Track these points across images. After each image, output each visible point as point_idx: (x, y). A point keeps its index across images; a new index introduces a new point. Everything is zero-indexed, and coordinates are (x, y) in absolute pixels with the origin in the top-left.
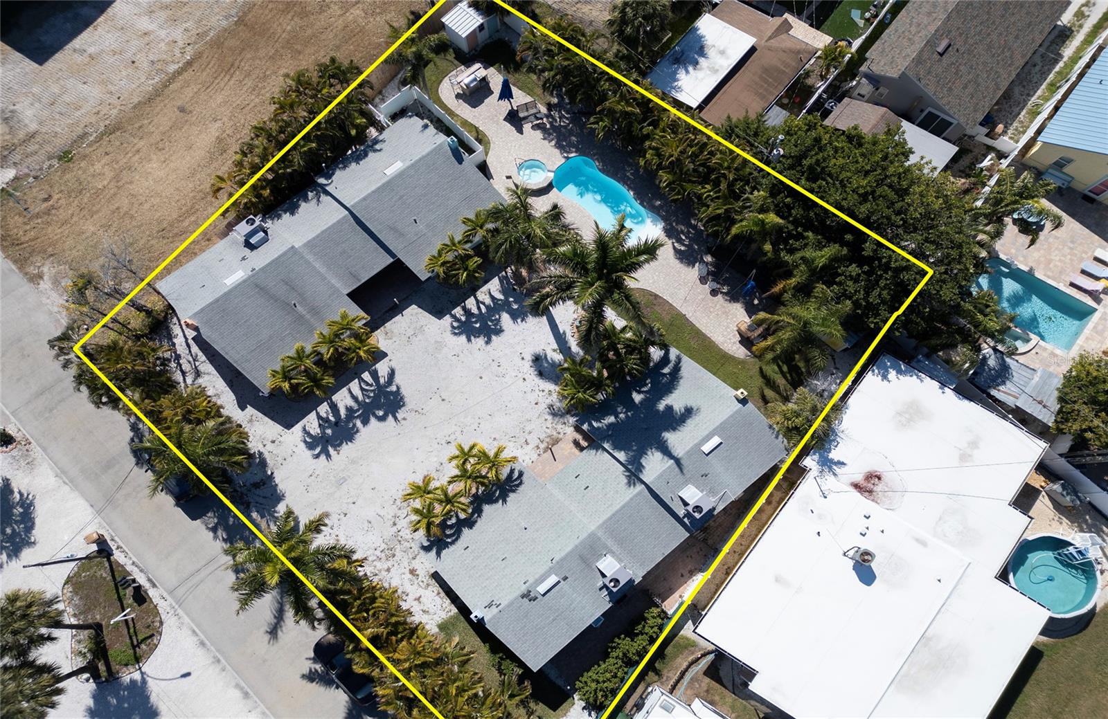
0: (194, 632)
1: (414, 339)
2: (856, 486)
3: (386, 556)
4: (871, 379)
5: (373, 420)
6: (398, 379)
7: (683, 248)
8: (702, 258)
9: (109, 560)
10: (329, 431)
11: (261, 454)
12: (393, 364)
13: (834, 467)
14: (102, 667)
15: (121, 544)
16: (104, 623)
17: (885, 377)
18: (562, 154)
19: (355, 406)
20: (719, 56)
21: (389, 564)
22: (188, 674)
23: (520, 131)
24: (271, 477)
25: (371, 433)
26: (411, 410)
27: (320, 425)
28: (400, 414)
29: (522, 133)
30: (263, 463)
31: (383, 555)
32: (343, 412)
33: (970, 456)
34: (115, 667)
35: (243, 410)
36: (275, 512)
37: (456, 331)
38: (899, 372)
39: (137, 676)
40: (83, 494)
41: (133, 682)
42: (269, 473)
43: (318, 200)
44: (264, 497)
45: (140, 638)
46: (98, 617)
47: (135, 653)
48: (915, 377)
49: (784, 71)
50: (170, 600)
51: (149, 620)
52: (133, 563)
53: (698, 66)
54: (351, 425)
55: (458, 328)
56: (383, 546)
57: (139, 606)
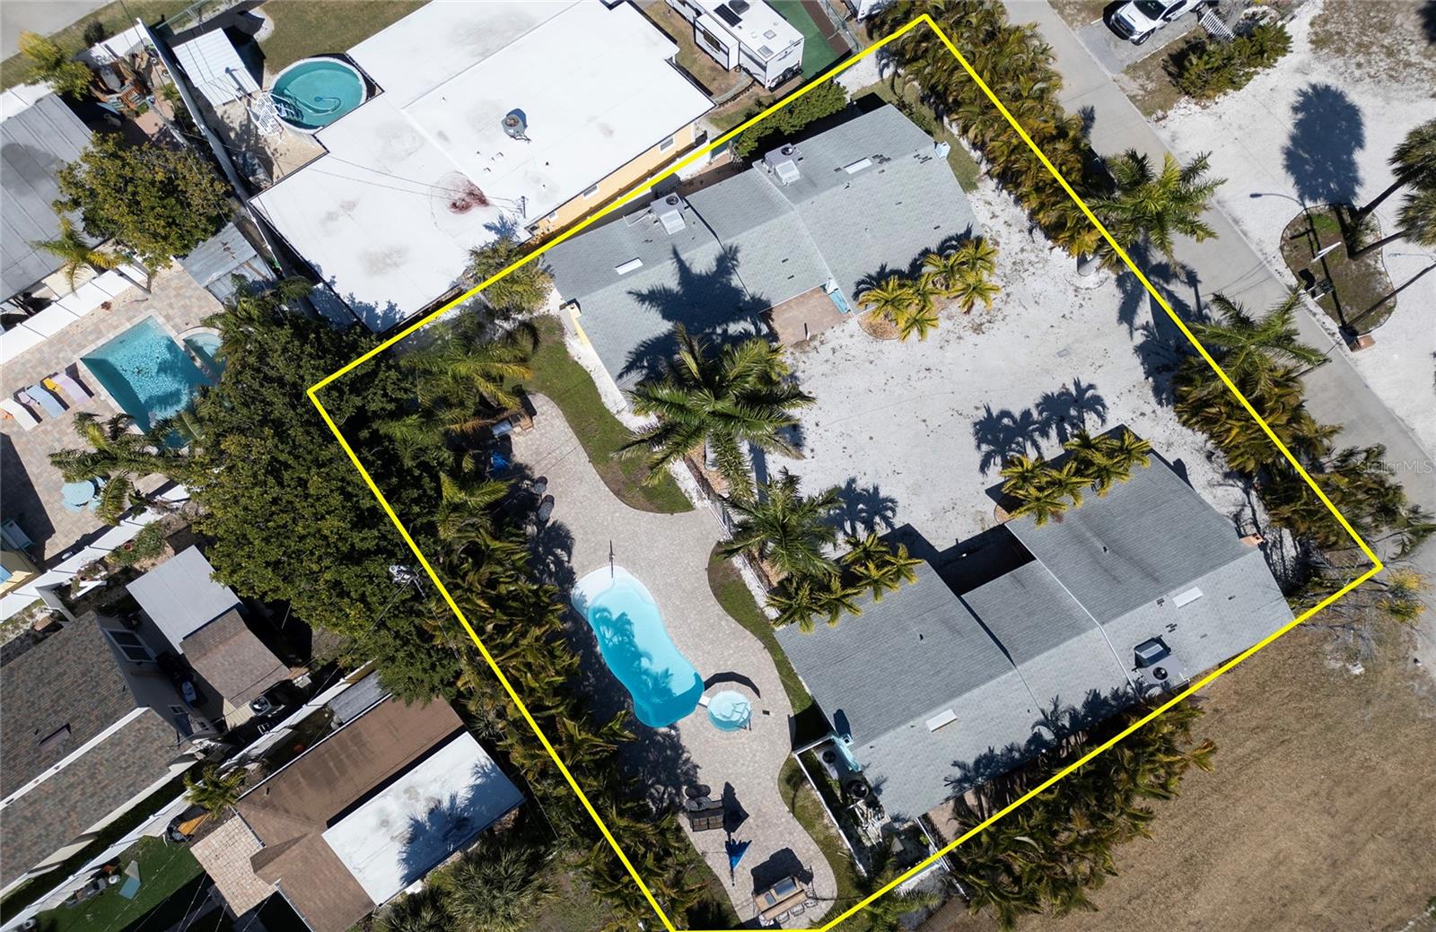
0: (1245, 235)
1: (948, 506)
2: (483, 201)
3: (1023, 265)
4: (408, 309)
5: (1017, 415)
6: (977, 458)
7: (559, 551)
8: (539, 532)
9: (1343, 322)
10: (1073, 412)
11: (1160, 403)
12: (980, 477)
13: (498, 225)
14: (1348, 219)
15: (1330, 338)
16: (1347, 259)
17: (392, 308)
18: (678, 736)
19: (1036, 435)
20: (391, 819)
21: (1020, 256)
22: (1253, 196)
23: (729, 790)
24: (1148, 374)
25: (1021, 400)
26: (967, 417)
27: (1083, 422)
28: (982, 414)
29: (727, 785)
30: (1157, 391)
31: (1026, 267)
32: (1053, 432)
33: (343, 207)
34: (1333, 216)
35: (1179, 460)
36: (1147, 336)
37: (890, 504)
38: (370, 310)
39: (1309, 204)
40: (1378, 402)
41: (1314, 198)
42: (1151, 379)
43: (1056, 706)
44: (1158, 354)
45: (1305, 237)
46: (1354, 267)
47: (1311, 224)
48: (357, 301)
49: (303, 776)
50: (1272, 270)
51: (1295, 253)
52: (1315, 315)
53: (432, 805)
54: (1044, 414)
55: (887, 509)
56: (1025, 275)
57: (1307, 270)
